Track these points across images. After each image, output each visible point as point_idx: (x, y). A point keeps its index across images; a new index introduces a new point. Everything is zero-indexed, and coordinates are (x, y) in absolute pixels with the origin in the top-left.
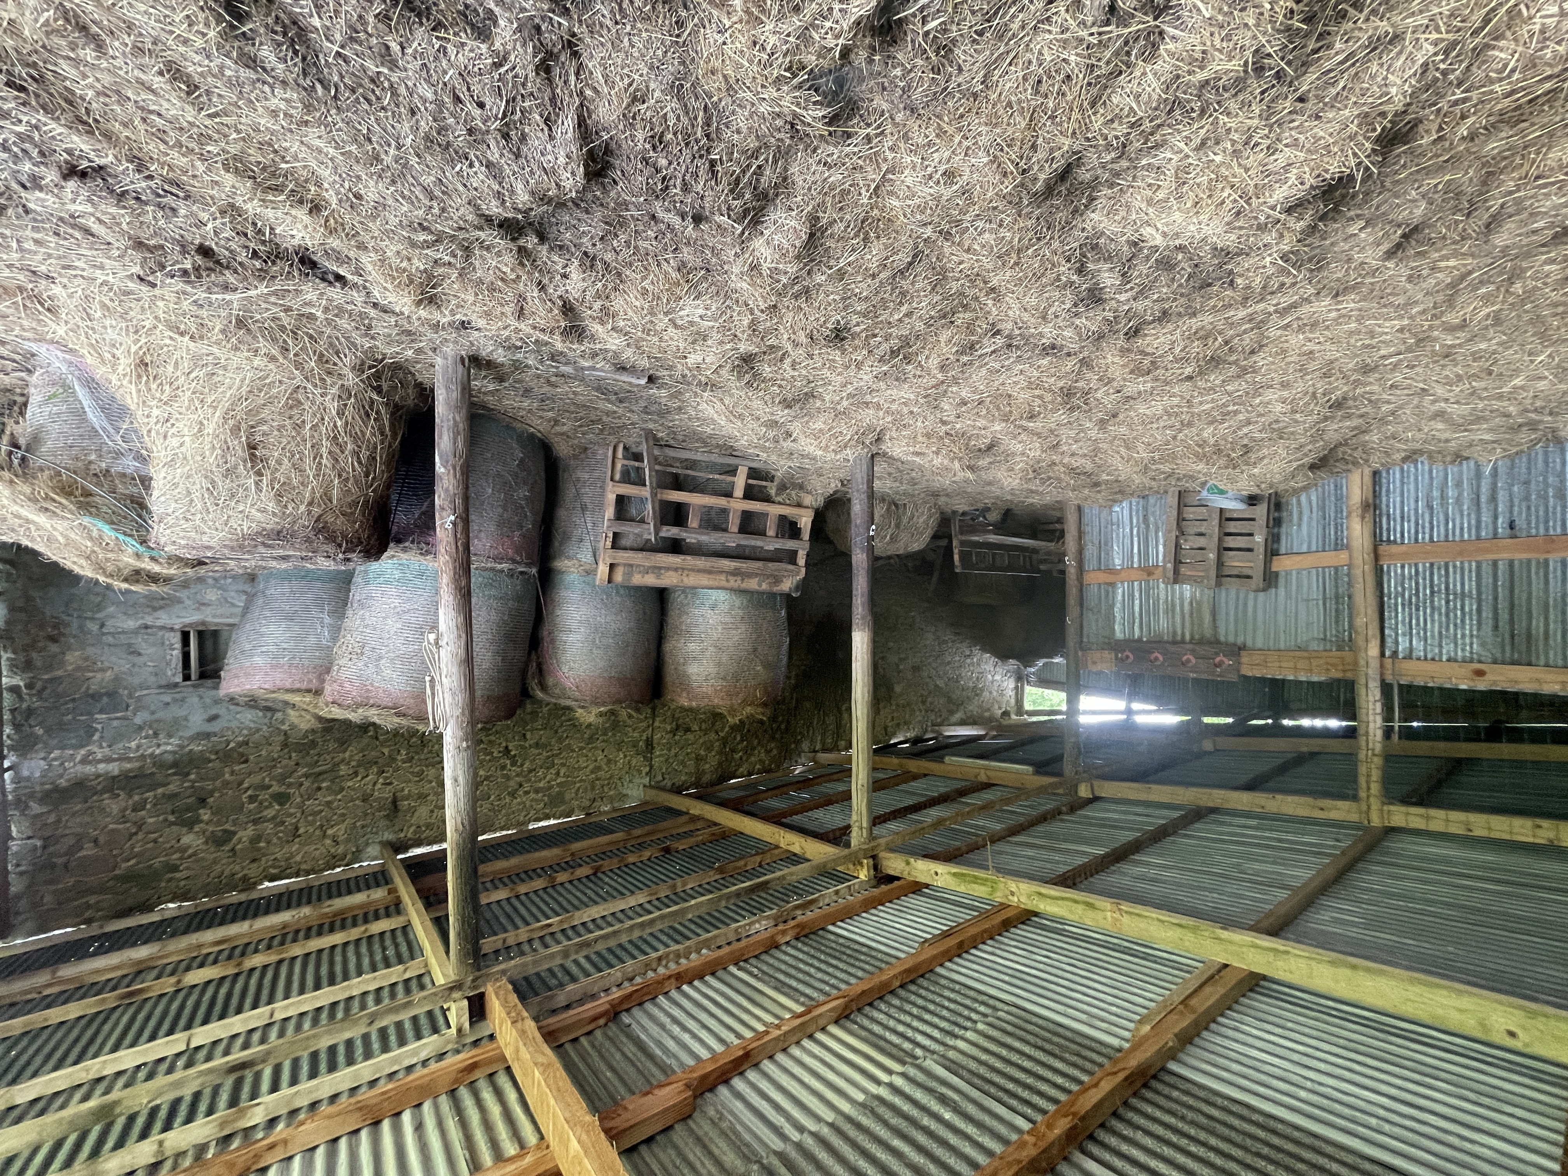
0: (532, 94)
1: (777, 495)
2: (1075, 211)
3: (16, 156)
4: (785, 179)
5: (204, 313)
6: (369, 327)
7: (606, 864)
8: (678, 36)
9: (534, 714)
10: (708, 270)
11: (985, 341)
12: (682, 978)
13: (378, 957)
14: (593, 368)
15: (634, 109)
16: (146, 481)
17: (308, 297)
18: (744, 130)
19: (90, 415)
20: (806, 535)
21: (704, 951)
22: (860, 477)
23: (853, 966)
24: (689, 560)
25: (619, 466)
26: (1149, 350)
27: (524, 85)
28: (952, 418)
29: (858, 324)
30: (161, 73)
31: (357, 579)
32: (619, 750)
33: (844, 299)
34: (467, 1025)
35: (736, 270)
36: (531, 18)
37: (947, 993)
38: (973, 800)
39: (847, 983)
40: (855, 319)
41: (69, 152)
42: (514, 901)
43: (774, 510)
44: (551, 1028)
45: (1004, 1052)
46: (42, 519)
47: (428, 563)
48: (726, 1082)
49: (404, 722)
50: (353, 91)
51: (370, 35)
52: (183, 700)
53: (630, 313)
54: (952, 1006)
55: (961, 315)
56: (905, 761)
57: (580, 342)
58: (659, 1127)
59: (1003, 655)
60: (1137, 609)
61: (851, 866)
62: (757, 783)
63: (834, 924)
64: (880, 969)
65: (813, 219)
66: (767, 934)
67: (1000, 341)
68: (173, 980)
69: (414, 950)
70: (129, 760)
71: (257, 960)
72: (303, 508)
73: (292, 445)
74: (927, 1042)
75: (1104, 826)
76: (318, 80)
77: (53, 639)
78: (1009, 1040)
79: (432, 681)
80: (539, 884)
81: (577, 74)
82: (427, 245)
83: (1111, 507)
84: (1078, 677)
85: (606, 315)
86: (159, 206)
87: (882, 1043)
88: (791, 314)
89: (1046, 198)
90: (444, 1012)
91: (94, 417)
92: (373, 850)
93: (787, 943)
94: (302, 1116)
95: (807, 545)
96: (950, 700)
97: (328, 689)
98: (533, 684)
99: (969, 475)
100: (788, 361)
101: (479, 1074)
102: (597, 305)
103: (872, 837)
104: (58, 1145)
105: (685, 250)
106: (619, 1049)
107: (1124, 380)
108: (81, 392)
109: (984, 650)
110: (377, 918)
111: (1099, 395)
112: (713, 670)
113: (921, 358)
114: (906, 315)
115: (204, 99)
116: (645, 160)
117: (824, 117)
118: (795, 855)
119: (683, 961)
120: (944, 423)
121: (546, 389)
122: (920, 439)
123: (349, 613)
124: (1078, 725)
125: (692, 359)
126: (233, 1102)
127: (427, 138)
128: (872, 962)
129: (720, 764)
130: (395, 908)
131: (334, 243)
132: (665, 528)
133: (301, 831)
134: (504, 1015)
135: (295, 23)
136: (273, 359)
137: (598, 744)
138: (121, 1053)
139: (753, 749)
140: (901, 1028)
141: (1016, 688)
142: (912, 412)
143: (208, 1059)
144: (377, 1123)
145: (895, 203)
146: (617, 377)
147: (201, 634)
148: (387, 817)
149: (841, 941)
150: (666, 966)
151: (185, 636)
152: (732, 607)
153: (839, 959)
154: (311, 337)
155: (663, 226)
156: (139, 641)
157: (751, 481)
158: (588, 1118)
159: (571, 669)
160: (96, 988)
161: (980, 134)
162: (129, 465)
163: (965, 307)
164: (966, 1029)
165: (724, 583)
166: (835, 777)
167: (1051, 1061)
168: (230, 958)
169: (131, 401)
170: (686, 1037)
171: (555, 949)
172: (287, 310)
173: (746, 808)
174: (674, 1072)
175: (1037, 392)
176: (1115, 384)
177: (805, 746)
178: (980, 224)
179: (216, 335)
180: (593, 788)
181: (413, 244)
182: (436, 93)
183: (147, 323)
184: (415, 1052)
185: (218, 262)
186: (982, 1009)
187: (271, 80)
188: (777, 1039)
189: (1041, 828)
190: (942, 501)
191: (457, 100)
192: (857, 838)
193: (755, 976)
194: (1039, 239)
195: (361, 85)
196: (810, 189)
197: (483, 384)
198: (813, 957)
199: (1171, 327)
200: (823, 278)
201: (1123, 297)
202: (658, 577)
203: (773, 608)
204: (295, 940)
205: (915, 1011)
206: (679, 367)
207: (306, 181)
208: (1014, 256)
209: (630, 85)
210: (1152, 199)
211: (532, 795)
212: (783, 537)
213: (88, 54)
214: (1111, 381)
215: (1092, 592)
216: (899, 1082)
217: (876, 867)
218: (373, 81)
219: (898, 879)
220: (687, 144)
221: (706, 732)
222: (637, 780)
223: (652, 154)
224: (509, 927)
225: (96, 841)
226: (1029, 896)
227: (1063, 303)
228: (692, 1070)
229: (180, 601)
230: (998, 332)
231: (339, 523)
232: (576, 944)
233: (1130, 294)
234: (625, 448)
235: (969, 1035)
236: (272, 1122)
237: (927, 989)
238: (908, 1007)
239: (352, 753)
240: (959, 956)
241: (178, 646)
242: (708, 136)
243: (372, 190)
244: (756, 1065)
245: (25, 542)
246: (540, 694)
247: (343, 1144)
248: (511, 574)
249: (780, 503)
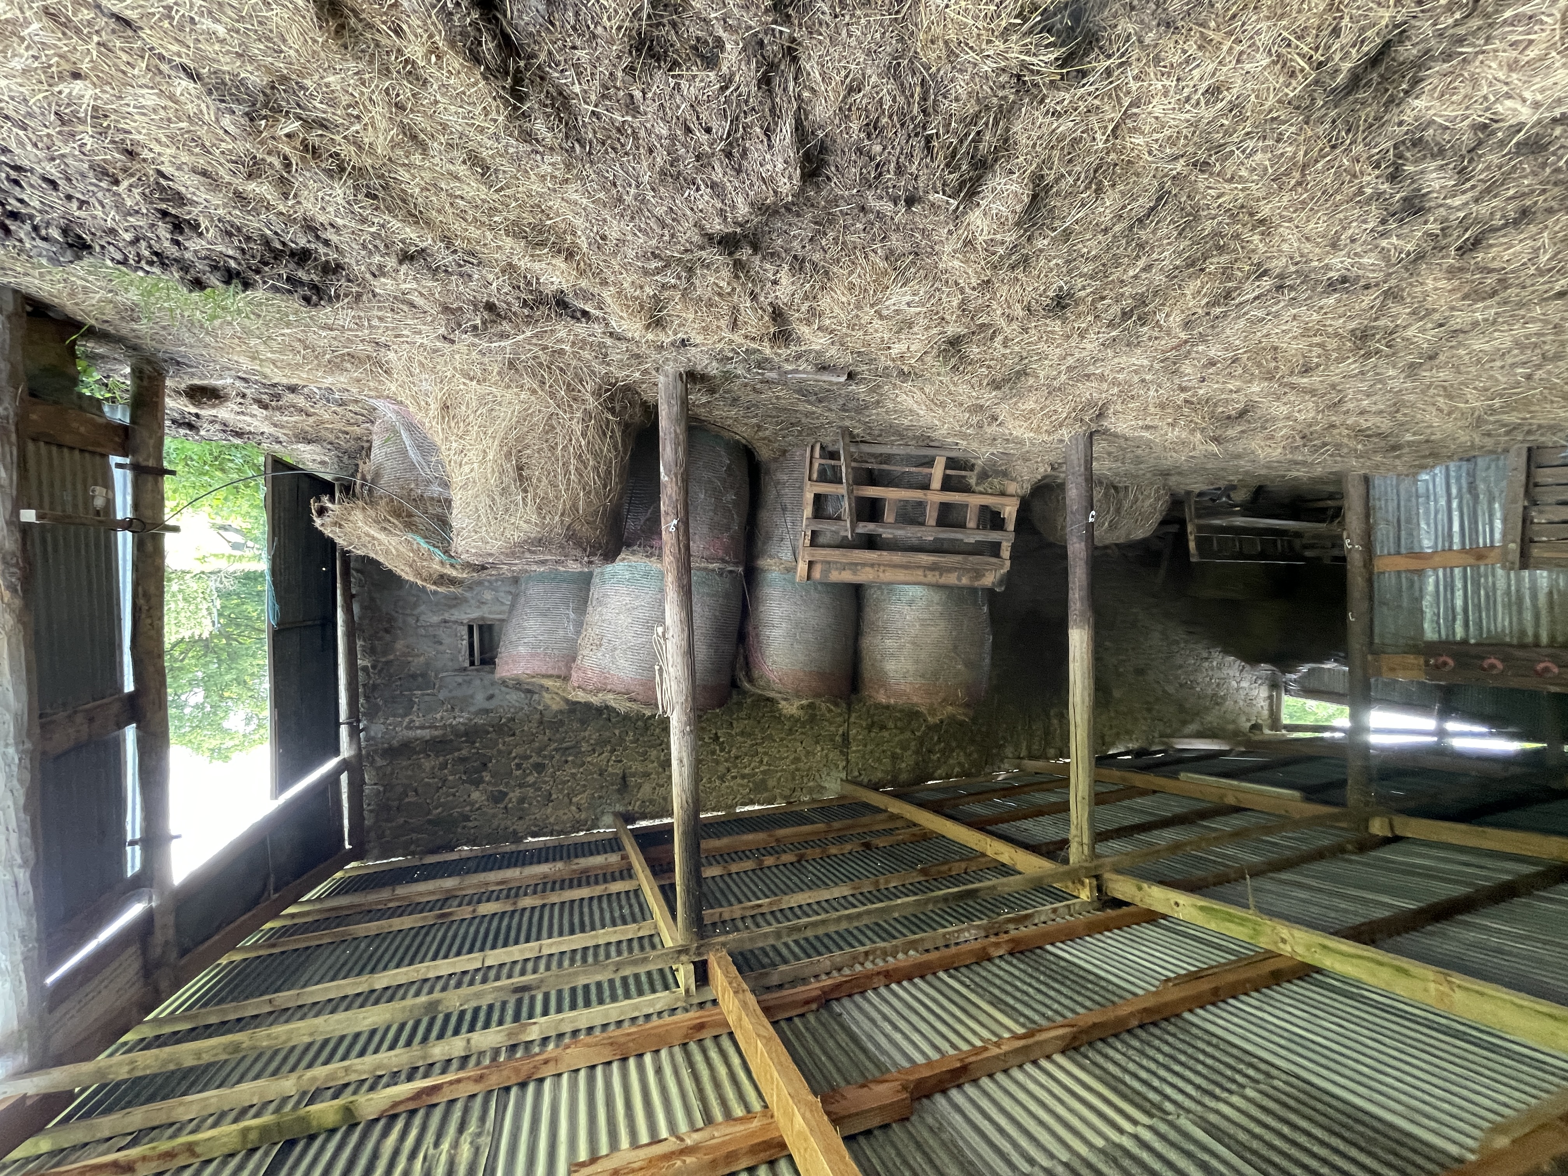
0: (753, 109)
1: (977, 484)
2: (1391, 100)
3: (370, 252)
4: (1006, 141)
5: (486, 360)
6: (606, 355)
7: (809, 853)
8: (897, 12)
9: (739, 704)
10: (917, 254)
11: (1247, 286)
12: (892, 976)
13: (617, 914)
14: (796, 371)
15: (850, 100)
16: (448, 502)
17: (559, 335)
18: (964, 97)
19: (411, 453)
20: (1011, 526)
21: (911, 952)
22: (1076, 458)
23: (1079, 993)
24: (885, 556)
25: (816, 466)
26: (1496, 265)
27: (746, 102)
28: (1194, 383)
29: (1084, 288)
30: (464, 162)
31: (596, 580)
32: (817, 742)
33: (1068, 262)
34: (693, 987)
35: (948, 249)
36: (755, 35)
37: (1200, 1045)
38: (1218, 824)
39: (1073, 1011)
40: (1080, 282)
41: (403, 241)
42: (727, 878)
43: (974, 501)
44: (771, 1003)
45: (1286, 1130)
46: (381, 536)
47: (653, 565)
48: (944, 1092)
49: (635, 706)
50: (603, 144)
51: (618, 89)
52: (469, 682)
53: (837, 310)
54: (1209, 1061)
55: (1215, 260)
56: (1128, 775)
57: (787, 346)
58: (876, 1122)
59: (1252, 658)
60: (1459, 602)
61: (1070, 884)
62: (956, 787)
63: (1052, 944)
64: (1113, 1002)
65: (1037, 179)
66: (977, 945)
67: (1267, 283)
68: (470, 908)
69: (644, 913)
70: (436, 728)
71: (527, 902)
72: (557, 518)
73: (548, 466)
74: (1179, 1098)
75: (1414, 874)
76: (578, 140)
77: (387, 631)
78: (1293, 1117)
79: (661, 669)
80: (749, 865)
81: (796, 79)
82: (658, 271)
83: (1415, 475)
84: (1367, 687)
85: (814, 313)
86: (461, 275)
87: (1122, 1087)
88: (1006, 287)
89: (1349, 94)
90: (673, 972)
91: (413, 454)
92: (608, 819)
93: (1000, 957)
94: (567, 1040)
95: (1012, 536)
96: (1181, 709)
97: (574, 675)
98: (741, 675)
99: (1214, 448)
100: (999, 338)
101: (707, 1034)
102: (804, 308)
103: (1094, 855)
104: (402, 1026)
105: (894, 237)
106: (832, 1036)
107: (1453, 309)
108: (404, 435)
109: (1226, 652)
110: (614, 880)
111: (1409, 333)
112: (910, 667)
113: (1160, 317)
114: (1144, 270)
115: (493, 177)
116: (860, 151)
117: (1057, 59)
118: (1004, 865)
119: (890, 959)
120: (1183, 389)
121: (752, 396)
122: (1152, 410)
123: (590, 609)
124: (1367, 747)
125: (896, 350)
126: (517, 1018)
127: (663, 173)
128: (1102, 992)
129: (917, 764)
130: (627, 873)
131: (584, 283)
132: (861, 524)
133: (554, 796)
134: (726, 984)
135: (560, 93)
136: (534, 392)
137: (797, 736)
138: (439, 962)
139: (953, 751)
140: (1144, 1075)
141: (1270, 697)
142: (1143, 381)
143: (497, 978)
144: (624, 1060)
145: (1139, 140)
146: (818, 377)
147: (481, 627)
148: (618, 791)
149: (1063, 963)
150: (873, 962)
151: (471, 629)
152: (930, 603)
153: (1062, 984)
154: (561, 369)
155: (872, 217)
156: (441, 633)
157: (949, 472)
158: (811, 1097)
159: (774, 662)
160: (420, 908)
161: (1258, 33)
162: (435, 490)
163: (1221, 249)
164: (1231, 1092)
165: (922, 579)
166: (1045, 786)
167: (1354, 1152)
168: (508, 897)
169: (438, 439)
170: (898, 1037)
171: (767, 929)
172: (545, 348)
173: (948, 811)
174: (888, 1070)
175: (1317, 340)
176: (1436, 316)
177: (1009, 751)
178: (1251, 144)
179: (495, 377)
180: (794, 779)
181: (646, 272)
182: (670, 129)
183: (448, 374)
184: (652, 1003)
185: (499, 315)
186: (1251, 1072)
187: (541, 149)
188: (997, 1057)
189: (1317, 867)
190: (1173, 481)
191: (688, 130)
192: (1076, 853)
193: (967, 987)
194: (1334, 147)
195: (610, 137)
196: (1034, 145)
197: (699, 397)
198: (1031, 976)
199: (1533, 229)
200: (1046, 242)
201: (1457, 202)
202: (855, 573)
203: (975, 603)
204: (553, 890)
205: (1160, 1058)
206: (883, 358)
207: (565, 232)
208: (1297, 175)
209: (846, 77)
210: (1516, 61)
211: (739, 781)
212: (984, 528)
213: (417, 158)
214: (1429, 312)
215: (1387, 583)
216: (1147, 1135)
217: (1099, 889)
218: (619, 130)
219: (1127, 904)
220: (902, 125)
221: (902, 730)
222: (834, 773)
223: (866, 142)
224: (724, 903)
225: (416, 791)
226: (1308, 947)
227: (1365, 222)
228: (907, 1072)
229: (466, 600)
230: (1265, 273)
231: (584, 531)
232: (787, 928)
233: (1469, 195)
234: (822, 448)
235: (1235, 1099)
236: (545, 1040)
237: (1174, 1035)
238: (1151, 1052)
239: (591, 733)
240: (1214, 1004)
241: (466, 637)
242: (924, 111)
243: (614, 229)
244: (975, 1081)
245: (372, 555)
246: (747, 685)
247: (599, 1070)
248: (721, 572)
249: (981, 493)
